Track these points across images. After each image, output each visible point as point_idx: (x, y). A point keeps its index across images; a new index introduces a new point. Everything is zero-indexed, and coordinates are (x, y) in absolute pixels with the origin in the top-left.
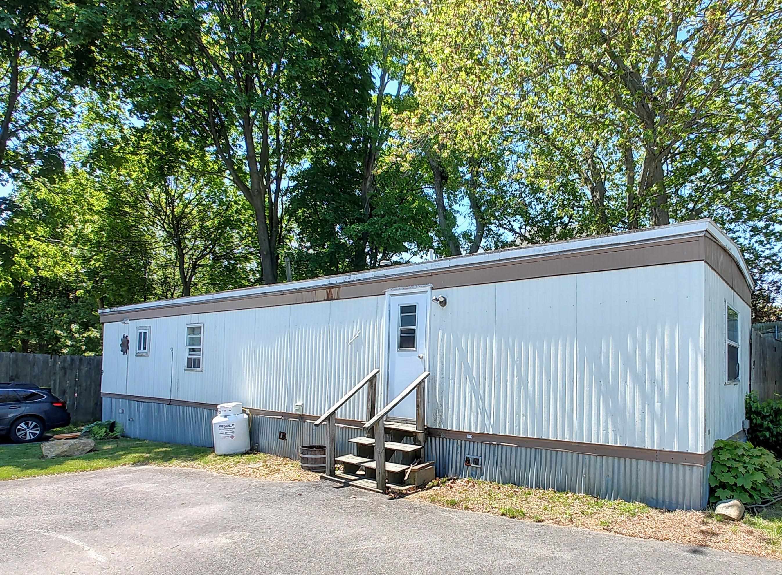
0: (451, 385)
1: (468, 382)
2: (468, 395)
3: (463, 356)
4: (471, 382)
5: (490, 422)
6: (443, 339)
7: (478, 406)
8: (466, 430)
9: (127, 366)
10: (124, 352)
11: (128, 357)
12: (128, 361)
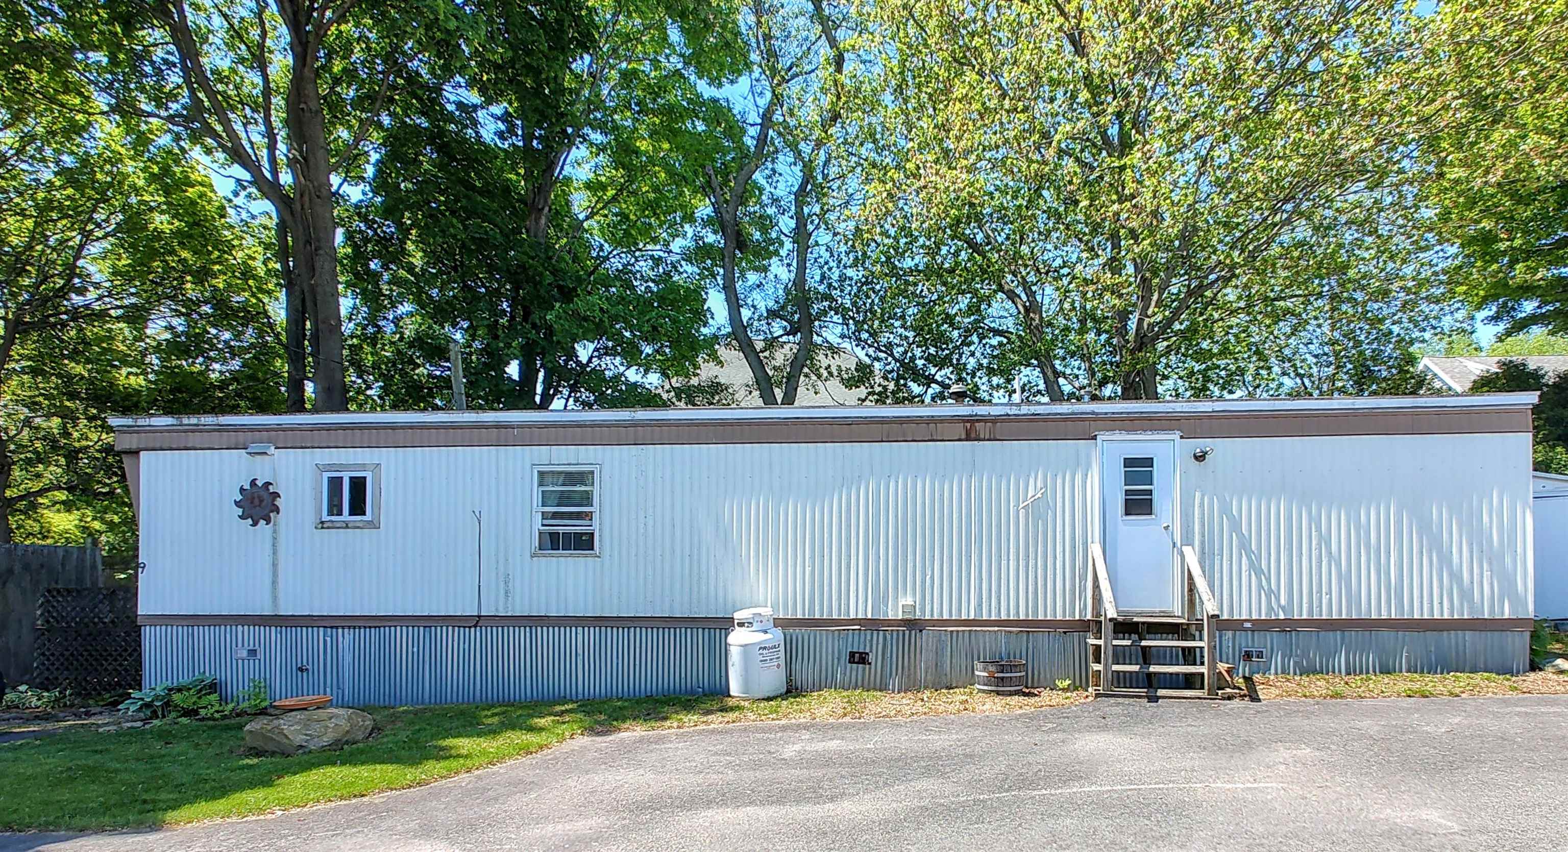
0: (1217, 562)
1: (1244, 558)
2: (1244, 575)
3: (1235, 526)
4: (1249, 558)
5: (1279, 605)
6: (1202, 505)
7: (1260, 586)
8: (1244, 617)
9: (275, 552)
10: (255, 518)
11: (275, 531)
12: (275, 538)
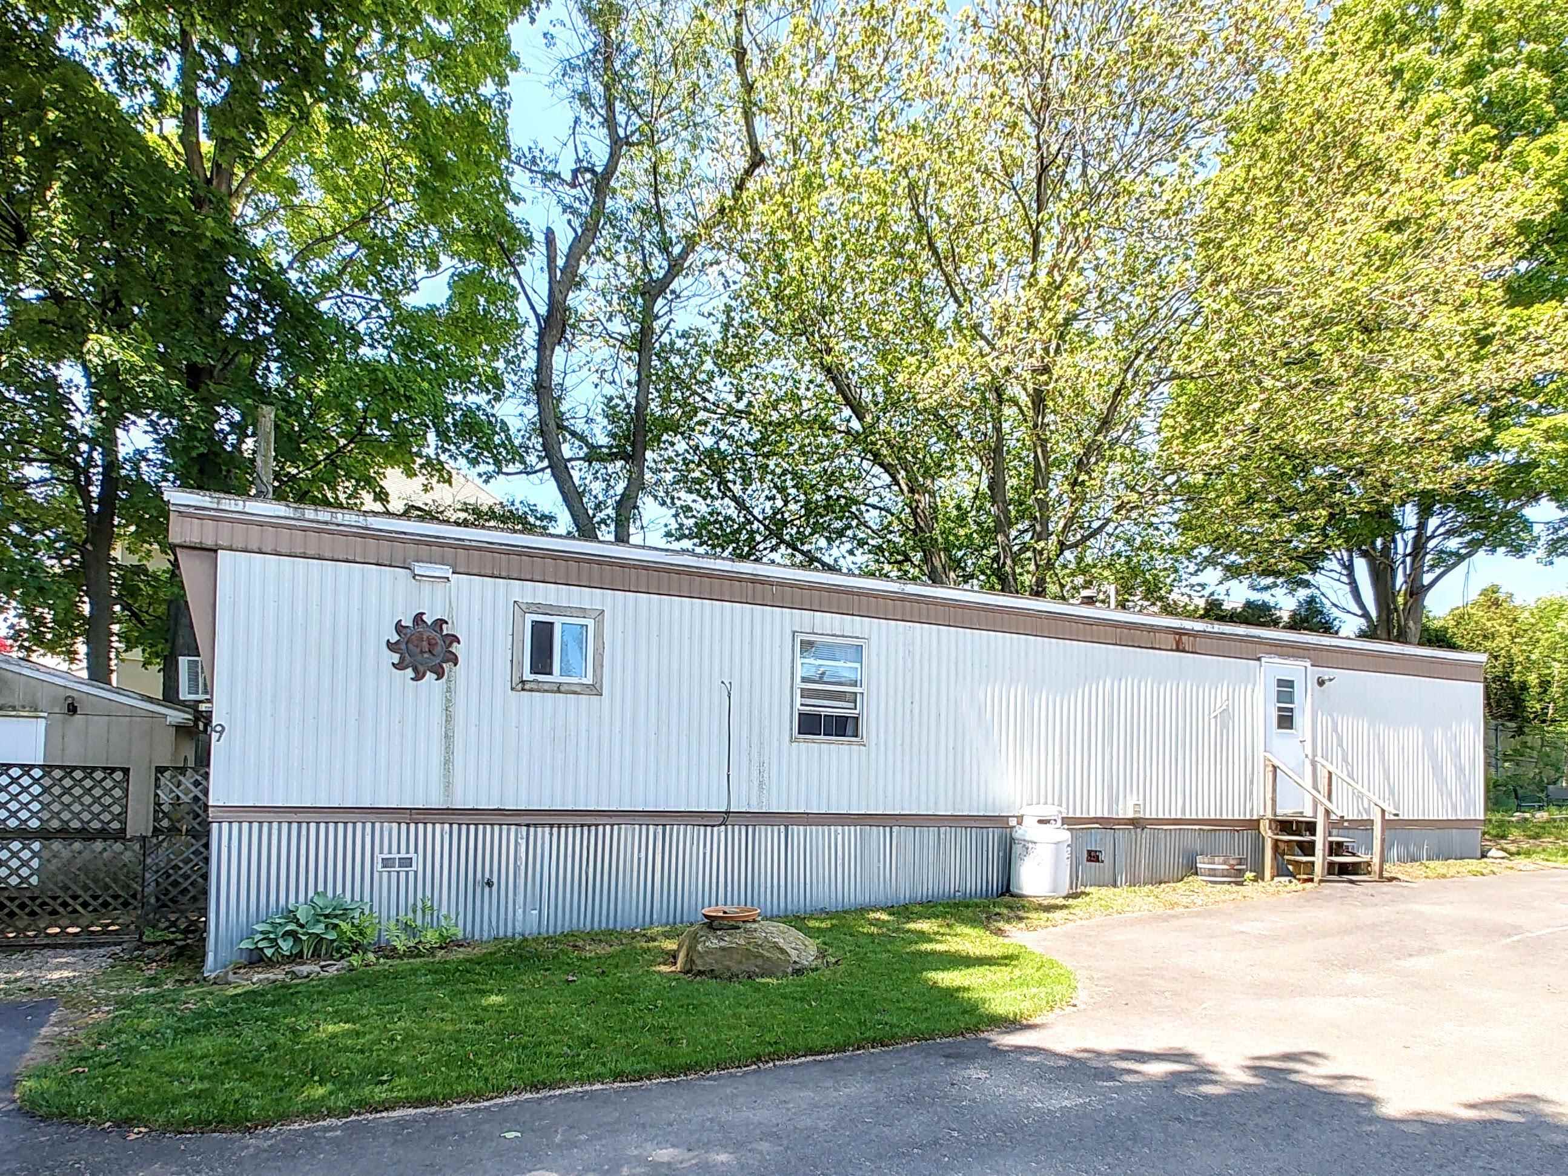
3: (1340, 742)
4: (1347, 769)
6: (1322, 722)
7: (1353, 792)
9: (449, 718)
10: (421, 669)
11: (449, 690)
12: (448, 700)
